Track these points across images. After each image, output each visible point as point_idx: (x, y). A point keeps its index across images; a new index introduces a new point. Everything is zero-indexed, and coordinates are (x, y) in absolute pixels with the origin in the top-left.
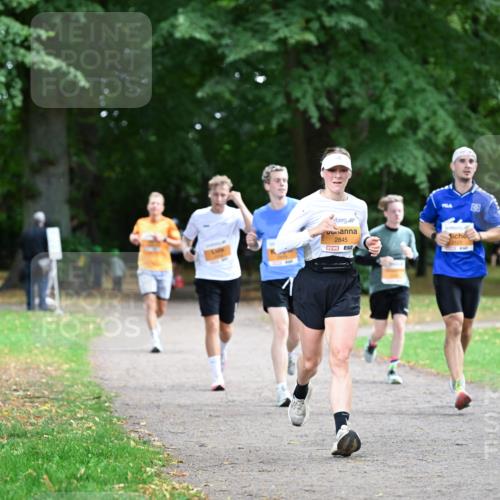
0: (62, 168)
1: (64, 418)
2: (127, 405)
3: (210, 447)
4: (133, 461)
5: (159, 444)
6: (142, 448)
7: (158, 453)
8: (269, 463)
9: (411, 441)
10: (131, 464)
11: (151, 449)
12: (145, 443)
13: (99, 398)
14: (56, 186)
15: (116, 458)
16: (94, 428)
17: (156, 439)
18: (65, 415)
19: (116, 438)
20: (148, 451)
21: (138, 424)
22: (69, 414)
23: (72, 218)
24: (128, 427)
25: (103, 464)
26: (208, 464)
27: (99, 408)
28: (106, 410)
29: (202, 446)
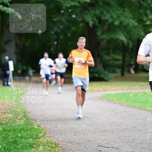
0: (13, 43)
1: (14, 119)
2: (33, 115)
3: (59, 128)
4: (35, 132)
5: (43, 127)
6: (38, 128)
7: (43, 130)
8: (77, 132)
9: (119, 126)
10: (35, 133)
11: (41, 128)
12: (39, 126)
13: (25, 113)
14: (11, 48)
15: (30, 131)
16: (23, 122)
17: (42, 125)
18: (14, 118)
19: (30, 125)
20: (40, 129)
21: (37, 121)
22: (16, 118)
23: (17, 58)
24: (34, 122)
25: (26, 133)
26: (58, 133)
27: (25, 116)
28: (27, 116)
29: (56, 127)
